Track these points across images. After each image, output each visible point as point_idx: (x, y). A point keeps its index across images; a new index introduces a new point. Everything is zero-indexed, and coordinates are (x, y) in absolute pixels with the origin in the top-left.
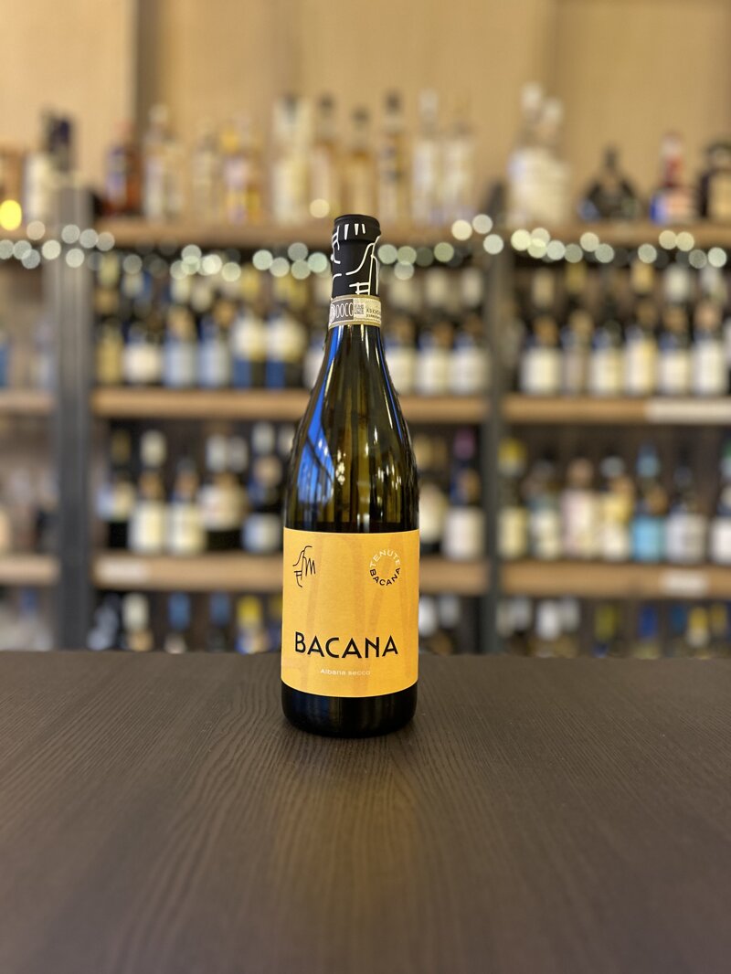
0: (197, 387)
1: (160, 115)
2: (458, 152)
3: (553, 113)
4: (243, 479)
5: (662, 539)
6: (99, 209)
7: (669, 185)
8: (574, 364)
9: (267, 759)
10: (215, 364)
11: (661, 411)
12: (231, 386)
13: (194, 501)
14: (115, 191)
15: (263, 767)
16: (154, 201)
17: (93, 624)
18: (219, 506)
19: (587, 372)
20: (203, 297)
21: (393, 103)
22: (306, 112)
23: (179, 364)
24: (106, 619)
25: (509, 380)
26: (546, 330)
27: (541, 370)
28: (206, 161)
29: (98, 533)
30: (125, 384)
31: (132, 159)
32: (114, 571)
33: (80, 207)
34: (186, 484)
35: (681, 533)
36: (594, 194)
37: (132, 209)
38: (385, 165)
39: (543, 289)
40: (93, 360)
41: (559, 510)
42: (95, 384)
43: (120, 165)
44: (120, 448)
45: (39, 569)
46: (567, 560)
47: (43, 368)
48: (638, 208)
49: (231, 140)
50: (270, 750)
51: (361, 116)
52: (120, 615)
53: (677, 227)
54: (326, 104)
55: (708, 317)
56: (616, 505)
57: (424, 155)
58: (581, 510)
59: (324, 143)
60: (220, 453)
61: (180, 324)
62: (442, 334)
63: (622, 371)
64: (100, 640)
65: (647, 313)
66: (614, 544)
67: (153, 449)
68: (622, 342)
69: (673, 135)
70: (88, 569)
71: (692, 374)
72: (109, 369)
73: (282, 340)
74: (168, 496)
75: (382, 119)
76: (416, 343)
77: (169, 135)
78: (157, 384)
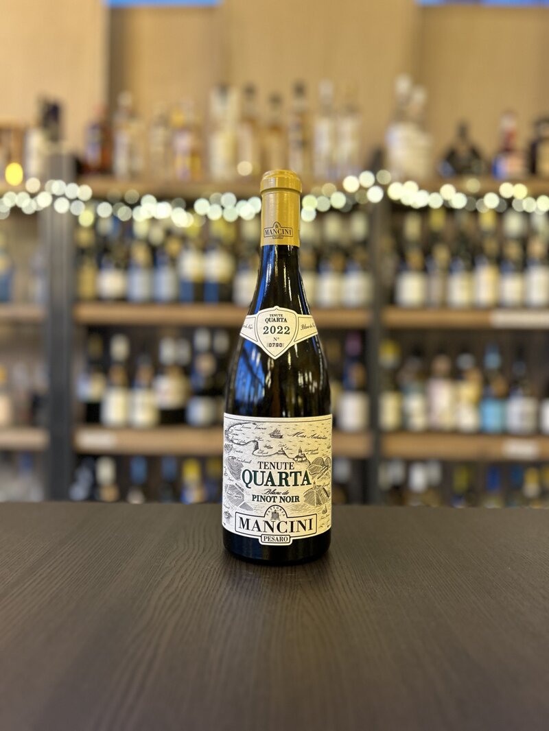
0: (152, 301)
1: (126, 100)
2: (348, 126)
3: (419, 97)
4: (187, 370)
5: (504, 416)
6: (80, 170)
7: (507, 150)
8: (436, 284)
9: (204, 586)
10: (166, 284)
11: (502, 319)
12: (178, 301)
13: (150, 387)
14: (92, 156)
15: (200, 594)
16: (121, 162)
17: (73, 480)
18: (169, 391)
19: (446, 290)
20: (157, 235)
21: (300, 90)
22: (234, 98)
23: (139, 285)
24: (84, 476)
25: (387, 296)
26: (415, 257)
27: (411, 289)
28: (160, 134)
29: (78, 411)
30: (99, 299)
31: (105, 132)
32: (90, 439)
33: (66, 167)
34: (144, 374)
35: (518, 411)
36: (451, 157)
37: (105, 169)
38: (294, 136)
39: (412, 227)
40: (75, 281)
41: (425, 393)
42: (77, 300)
43: (97, 136)
44: (95, 347)
45: (34, 439)
46: (432, 431)
47: (38, 288)
48: (483, 167)
49: (179, 118)
50: (206, 579)
51: (276, 100)
52: (94, 473)
53: (514, 181)
54: (250, 91)
55: (537, 248)
56: (469, 390)
57: (323, 128)
58: (442, 394)
59: (248, 119)
60: (169, 351)
61: (140, 255)
62: (336, 261)
63: (473, 288)
64: (79, 491)
65: (491, 246)
66: (467, 419)
67: (120, 348)
68: (472, 267)
69: (509, 112)
70: (71, 438)
71: (525, 291)
72: (87, 288)
73: (216, 266)
74: (130, 383)
75: (291, 103)
76: (317, 268)
77: (133, 114)
78: (123, 299)
